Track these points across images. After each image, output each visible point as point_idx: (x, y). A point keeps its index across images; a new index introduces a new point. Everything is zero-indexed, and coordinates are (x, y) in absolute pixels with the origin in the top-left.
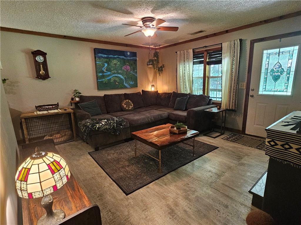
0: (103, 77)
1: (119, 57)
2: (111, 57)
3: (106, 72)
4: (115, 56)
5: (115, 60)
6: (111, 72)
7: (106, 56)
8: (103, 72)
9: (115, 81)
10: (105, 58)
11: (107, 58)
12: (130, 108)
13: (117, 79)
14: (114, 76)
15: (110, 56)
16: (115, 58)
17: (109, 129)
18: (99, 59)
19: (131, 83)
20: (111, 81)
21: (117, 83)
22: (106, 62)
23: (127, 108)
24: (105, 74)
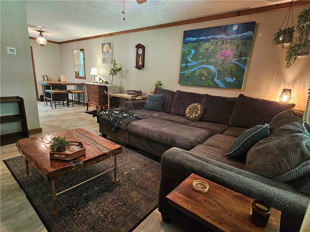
0: (186, 68)
1: (215, 36)
2: (202, 40)
3: (191, 62)
4: (209, 37)
5: (207, 44)
6: (198, 62)
7: (195, 39)
8: (187, 62)
9: (202, 75)
10: (194, 42)
11: (196, 42)
12: (191, 117)
13: (205, 72)
14: (200, 68)
15: (200, 38)
16: (207, 40)
17: (107, 120)
18: (186, 45)
19: (229, 80)
20: (195, 75)
21: (203, 78)
22: (194, 48)
23: (188, 115)
24: (189, 64)
